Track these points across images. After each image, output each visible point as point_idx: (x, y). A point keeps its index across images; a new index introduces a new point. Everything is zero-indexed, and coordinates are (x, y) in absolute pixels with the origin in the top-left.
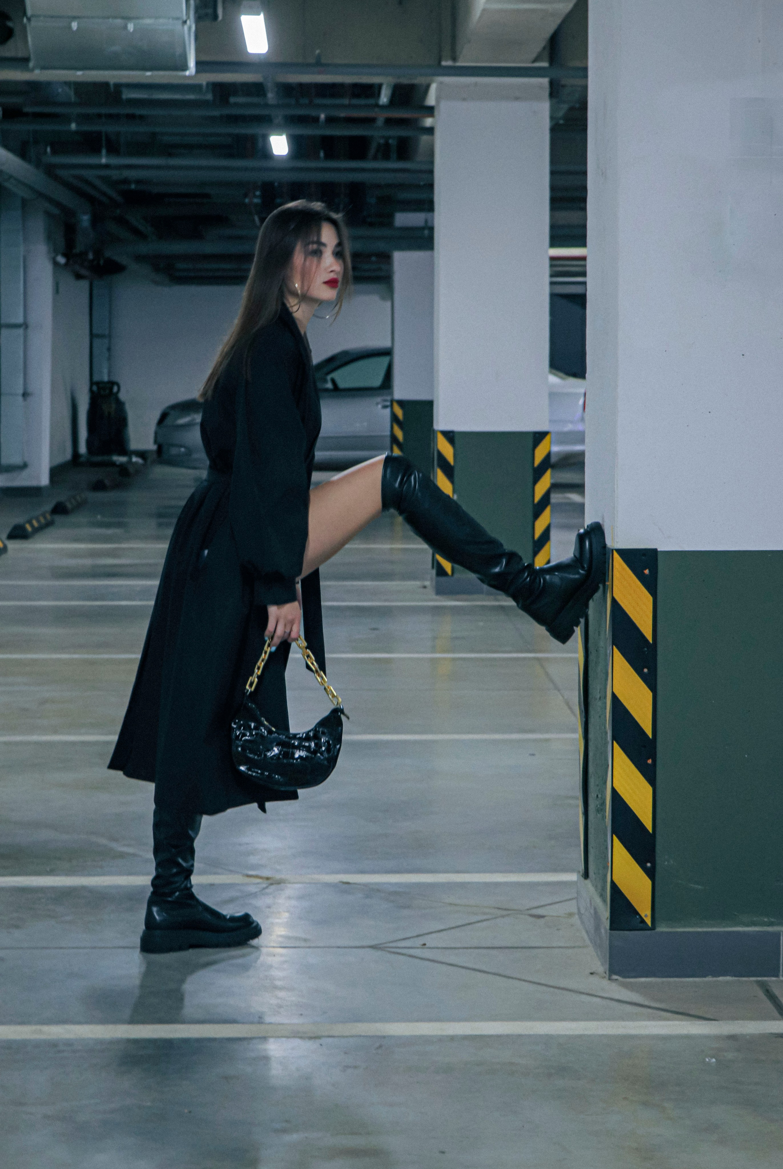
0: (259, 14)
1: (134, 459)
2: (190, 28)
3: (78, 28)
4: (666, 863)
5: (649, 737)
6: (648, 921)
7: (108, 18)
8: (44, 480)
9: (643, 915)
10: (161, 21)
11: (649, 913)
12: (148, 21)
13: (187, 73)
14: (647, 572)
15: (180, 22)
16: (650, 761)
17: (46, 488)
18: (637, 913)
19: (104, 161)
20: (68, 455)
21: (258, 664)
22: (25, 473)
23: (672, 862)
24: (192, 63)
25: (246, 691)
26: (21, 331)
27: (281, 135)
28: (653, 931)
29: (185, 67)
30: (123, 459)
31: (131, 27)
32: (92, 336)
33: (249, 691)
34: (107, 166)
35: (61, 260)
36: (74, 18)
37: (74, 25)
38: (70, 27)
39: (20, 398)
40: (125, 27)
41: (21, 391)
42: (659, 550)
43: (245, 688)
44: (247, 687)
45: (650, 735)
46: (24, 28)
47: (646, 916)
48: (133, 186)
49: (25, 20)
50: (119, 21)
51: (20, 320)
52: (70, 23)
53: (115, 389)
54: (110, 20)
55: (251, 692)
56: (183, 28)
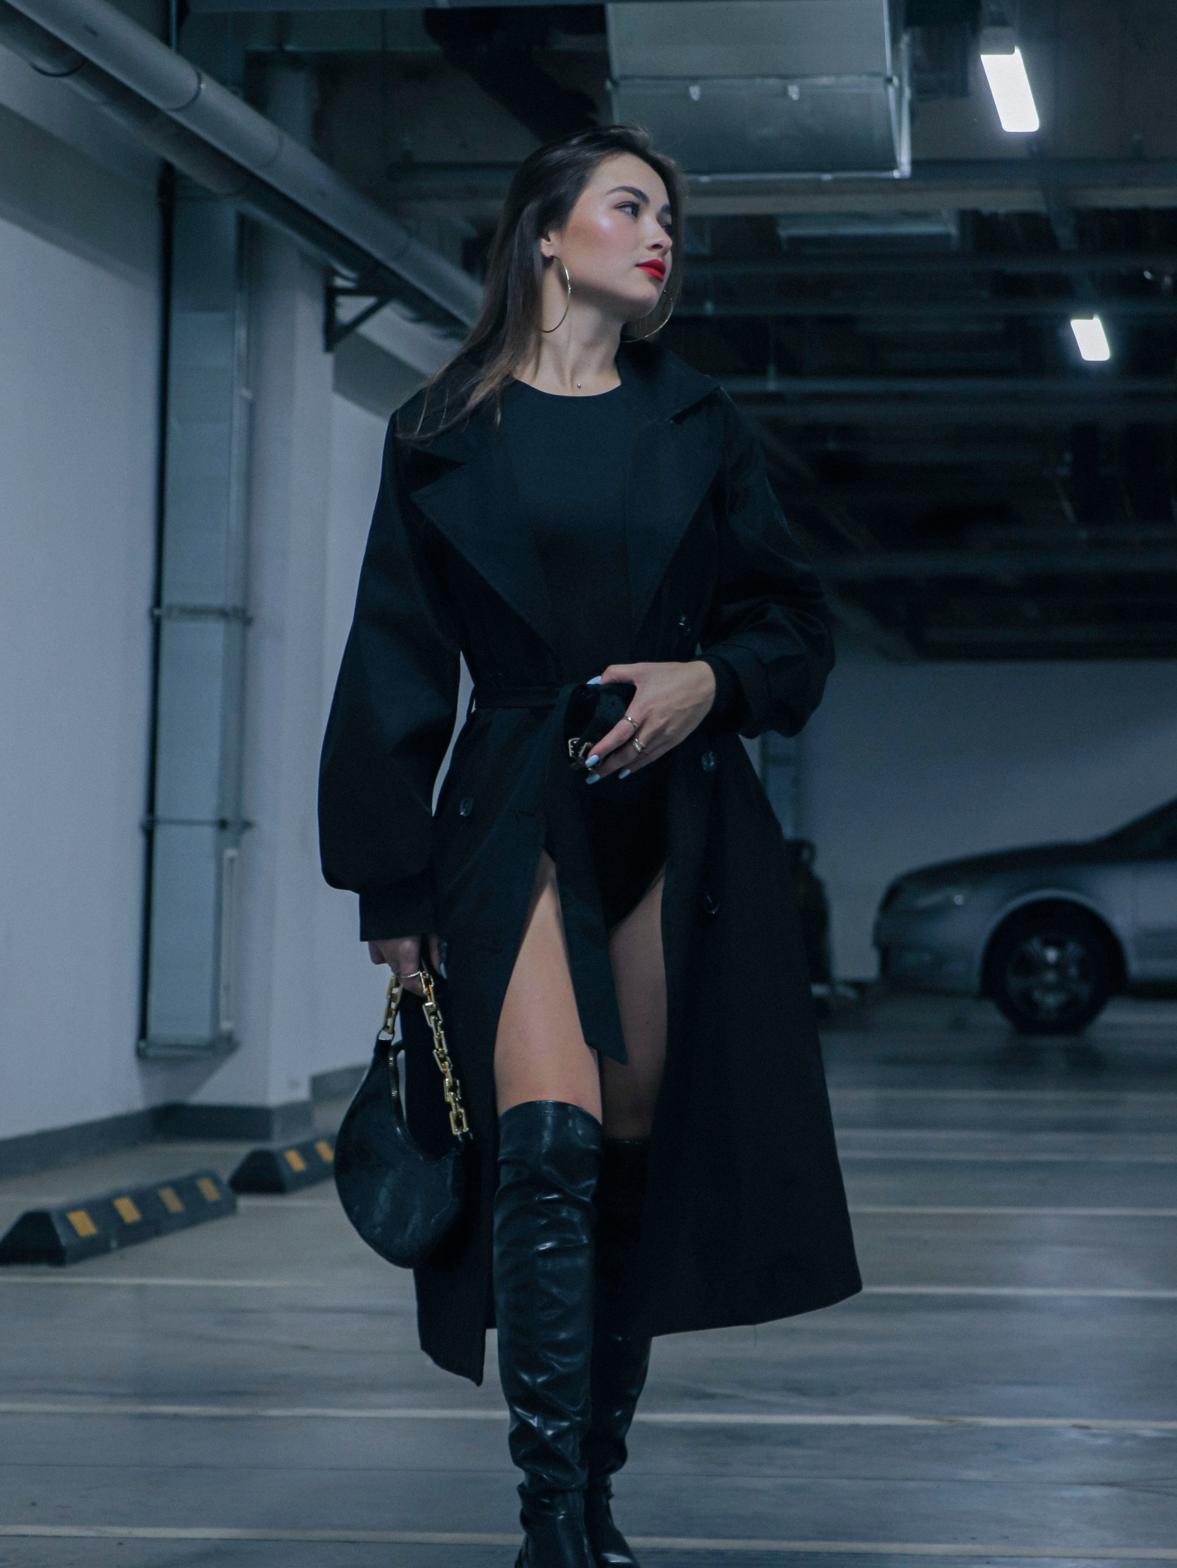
0: (1012, 51)
1: (842, 991)
2: (900, 92)
3: (702, 96)
7: (753, 77)
10: (847, 80)
12: (825, 81)
13: (896, 174)
15: (881, 80)
19: (772, 385)
24: (904, 157)
27: (1091, 318)
29: (892, 163)
31: (794, 92)
34: (776, 398)
36: (694, 79)
37: (695, 92)
38: (687, 96)
40: (784, 93)
46: (607, 97)
48: (832, 446)
49: (609, 85)
50: (772, 82)
52: (687, 88)
53: (805, 854)
54: (758, 81)
56: (886, 88)
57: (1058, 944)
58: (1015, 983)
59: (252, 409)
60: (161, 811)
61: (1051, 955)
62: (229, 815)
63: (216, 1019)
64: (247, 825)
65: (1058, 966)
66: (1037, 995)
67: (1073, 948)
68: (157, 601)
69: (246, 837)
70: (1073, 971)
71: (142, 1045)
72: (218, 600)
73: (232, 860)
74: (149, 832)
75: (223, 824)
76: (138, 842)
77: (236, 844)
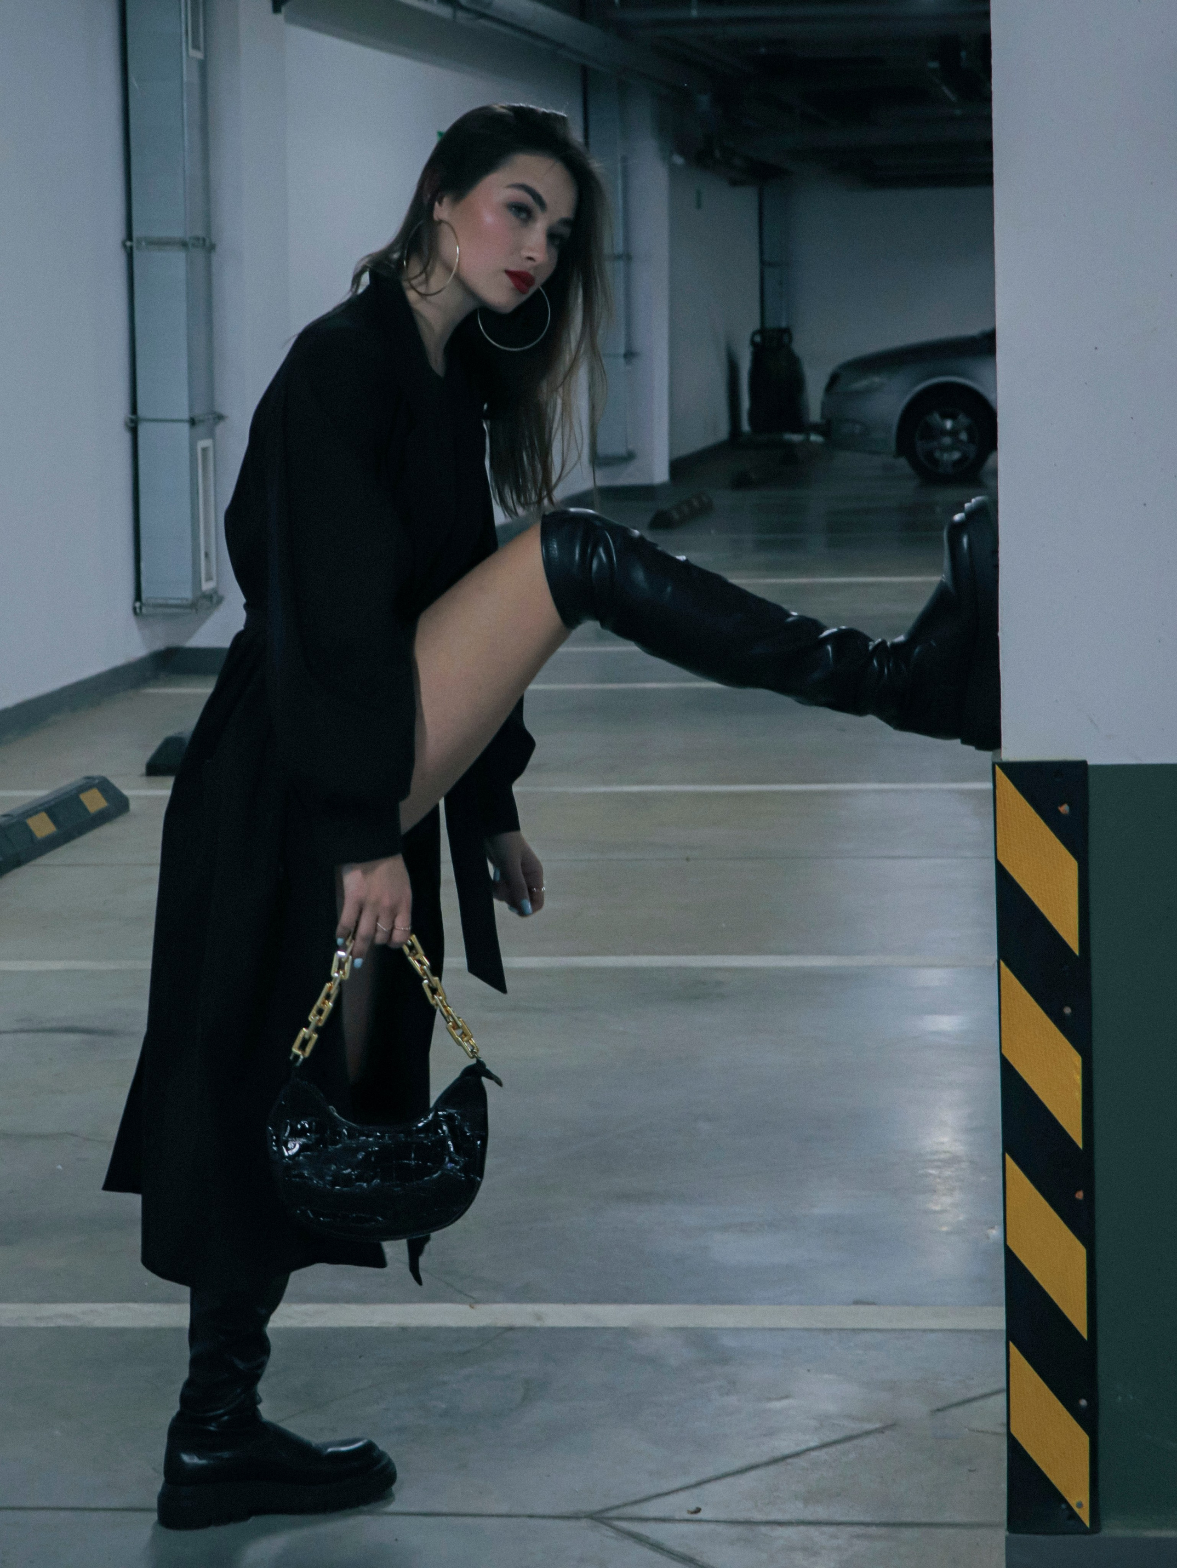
1: (814, 438)
4: (1120, 1398)
5: (1077, 1146)
6: (1084, 1515)
8: (660, 474)
9: (1073, 1503)
11: (1085, 1499)
14: (1064, 809)
16: (1080, 1195)
17: (663, 486)
18: (1063, 1500)
20: (723, 432)
21: (319, 1003)
22: (632, 467)
23: (1131, 1398)
25: (291, 1058)
26: (620, 264)
28: (1096, 1536)
30: (796, 438)
32: (763, 263)
33: (302, 1057)
34: (704, 21)
35: (679, 160)
39: (622, 361)
41: (622, 350)
42: (1090, 763)
43: (290, 1051)
44: (295, 1050)
45: (1078, 1139)
47: (1080, 1505)
51: (620, 248)
53: (786, 338)
55: (305, 1060)
57: (953, 417)
58: (921, 446)
59: (203, 67)
60: (142, 411)
61: (949, 424)
62: (199, 412)
63: (196, 582)
64: (220, 418)
65: (954, 433)
66: (937, 454)
67: (963, 419)
68: (129, 236)
69: (220, 428)
70: (963, 436)
71: (138, 604)
72: (177, 233)
73: (205, 450)
74: (133, 429)
75: (193, 422)
76: (125, 438)
77: (211, 435)
